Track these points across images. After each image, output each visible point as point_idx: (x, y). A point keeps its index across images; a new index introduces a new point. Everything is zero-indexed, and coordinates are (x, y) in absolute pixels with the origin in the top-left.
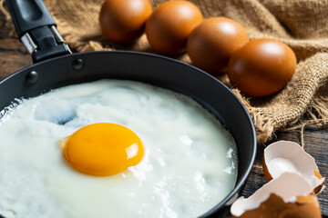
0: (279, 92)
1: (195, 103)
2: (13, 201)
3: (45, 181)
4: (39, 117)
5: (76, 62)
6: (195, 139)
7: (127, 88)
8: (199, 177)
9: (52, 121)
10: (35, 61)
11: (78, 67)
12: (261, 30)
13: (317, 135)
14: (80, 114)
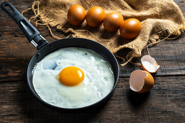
0: (138, 36)
1: (94, 52)
2: (51, 100)
3: (58, 91)
4: (45, 69)
5: (51, 46)
6: (98, 66)
7: (69, 50)
8: (103, 79)
9: (50, 69)
10: (38, 50)
11: (52, 47)
12: (123, 9)
13: (152, 49)
14: (58, 64)
